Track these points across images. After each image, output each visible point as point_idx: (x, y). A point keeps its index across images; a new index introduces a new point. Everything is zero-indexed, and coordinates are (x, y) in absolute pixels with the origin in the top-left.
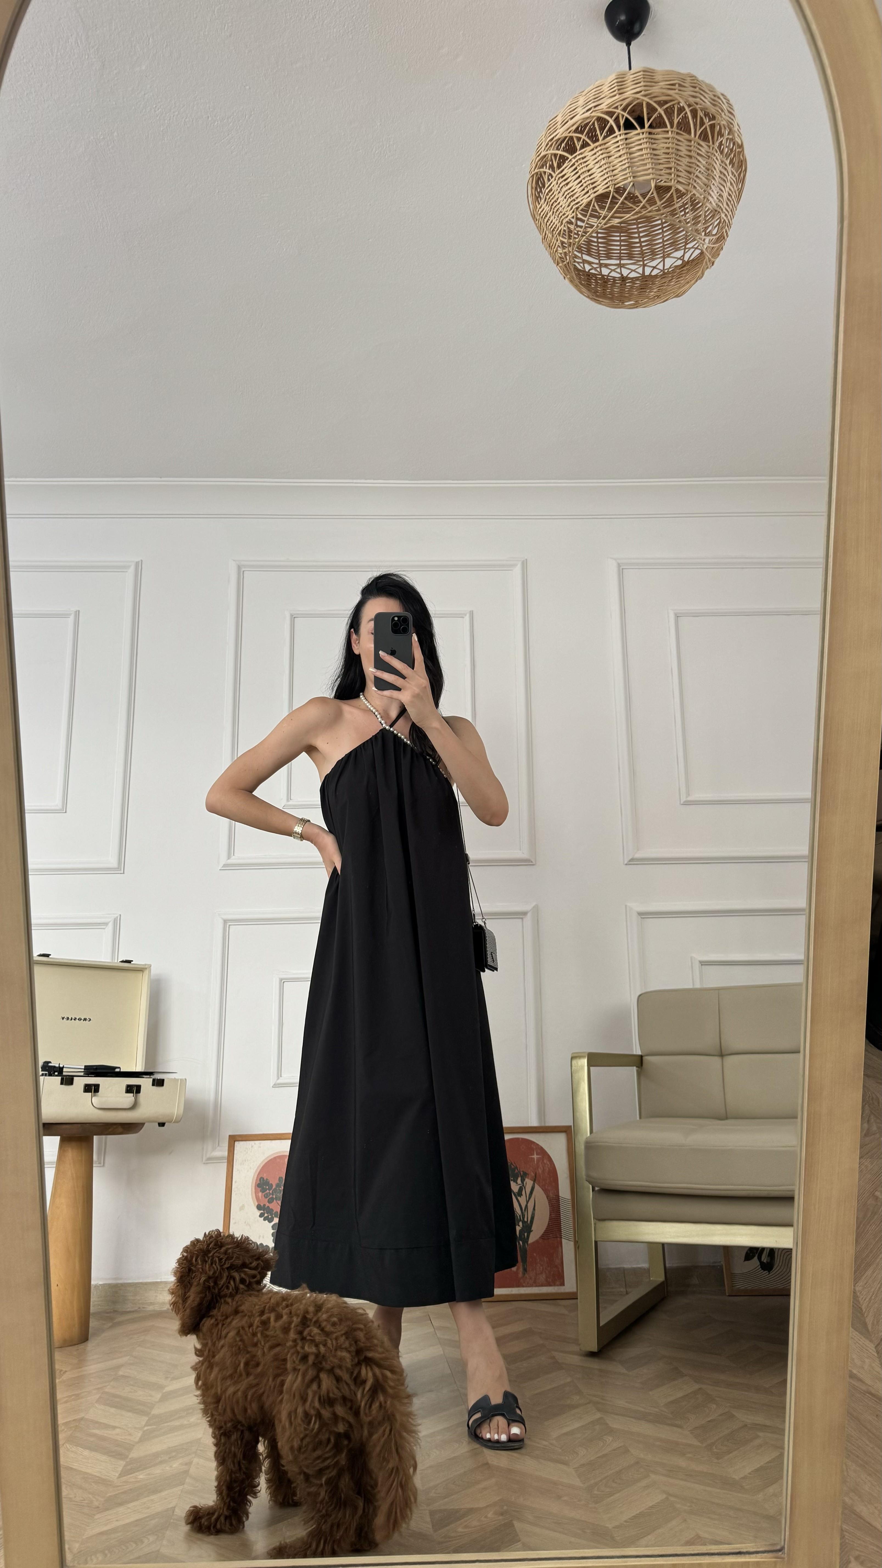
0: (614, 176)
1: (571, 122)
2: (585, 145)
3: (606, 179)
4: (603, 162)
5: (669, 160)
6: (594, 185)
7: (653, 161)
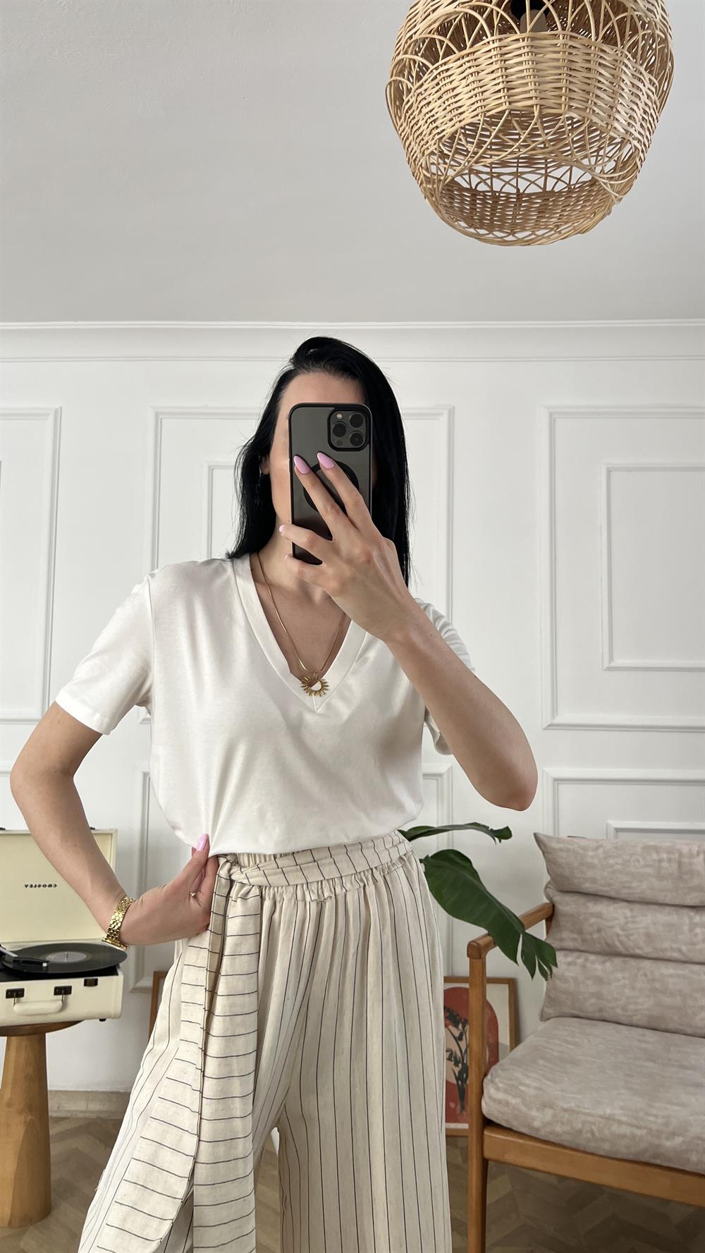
0: (484, 100)
1: (433, 16)
2: (449, 52)
3: (473, 104)
4: (471, 79)
5: (559, 77)
6: (460, 110)
7: (536, 79)
